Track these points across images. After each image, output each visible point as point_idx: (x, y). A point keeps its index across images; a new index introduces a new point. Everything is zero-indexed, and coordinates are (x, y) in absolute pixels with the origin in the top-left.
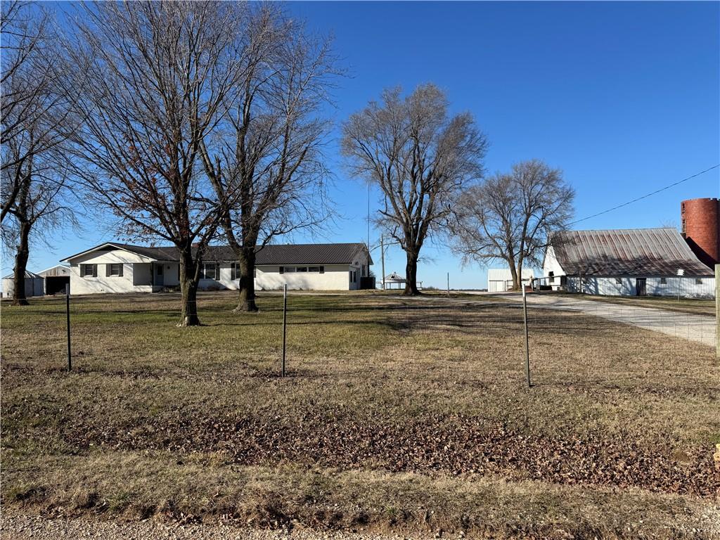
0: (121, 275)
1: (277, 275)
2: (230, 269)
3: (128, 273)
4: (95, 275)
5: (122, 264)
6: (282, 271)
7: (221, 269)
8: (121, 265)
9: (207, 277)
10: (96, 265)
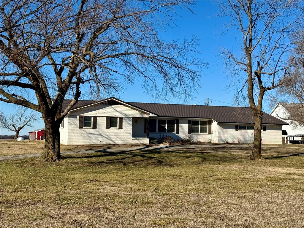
0: (121, 128)
1: (234, 131)
2: (188, 125)
3: (128, 127)
4: (95, 127)
5: (122, 117)
6: (237, 128)
7: (179, 125)
8: (121, 119)
9: (168, 131)
10: (95, 118)
